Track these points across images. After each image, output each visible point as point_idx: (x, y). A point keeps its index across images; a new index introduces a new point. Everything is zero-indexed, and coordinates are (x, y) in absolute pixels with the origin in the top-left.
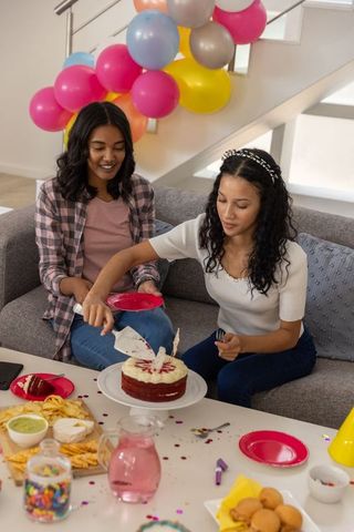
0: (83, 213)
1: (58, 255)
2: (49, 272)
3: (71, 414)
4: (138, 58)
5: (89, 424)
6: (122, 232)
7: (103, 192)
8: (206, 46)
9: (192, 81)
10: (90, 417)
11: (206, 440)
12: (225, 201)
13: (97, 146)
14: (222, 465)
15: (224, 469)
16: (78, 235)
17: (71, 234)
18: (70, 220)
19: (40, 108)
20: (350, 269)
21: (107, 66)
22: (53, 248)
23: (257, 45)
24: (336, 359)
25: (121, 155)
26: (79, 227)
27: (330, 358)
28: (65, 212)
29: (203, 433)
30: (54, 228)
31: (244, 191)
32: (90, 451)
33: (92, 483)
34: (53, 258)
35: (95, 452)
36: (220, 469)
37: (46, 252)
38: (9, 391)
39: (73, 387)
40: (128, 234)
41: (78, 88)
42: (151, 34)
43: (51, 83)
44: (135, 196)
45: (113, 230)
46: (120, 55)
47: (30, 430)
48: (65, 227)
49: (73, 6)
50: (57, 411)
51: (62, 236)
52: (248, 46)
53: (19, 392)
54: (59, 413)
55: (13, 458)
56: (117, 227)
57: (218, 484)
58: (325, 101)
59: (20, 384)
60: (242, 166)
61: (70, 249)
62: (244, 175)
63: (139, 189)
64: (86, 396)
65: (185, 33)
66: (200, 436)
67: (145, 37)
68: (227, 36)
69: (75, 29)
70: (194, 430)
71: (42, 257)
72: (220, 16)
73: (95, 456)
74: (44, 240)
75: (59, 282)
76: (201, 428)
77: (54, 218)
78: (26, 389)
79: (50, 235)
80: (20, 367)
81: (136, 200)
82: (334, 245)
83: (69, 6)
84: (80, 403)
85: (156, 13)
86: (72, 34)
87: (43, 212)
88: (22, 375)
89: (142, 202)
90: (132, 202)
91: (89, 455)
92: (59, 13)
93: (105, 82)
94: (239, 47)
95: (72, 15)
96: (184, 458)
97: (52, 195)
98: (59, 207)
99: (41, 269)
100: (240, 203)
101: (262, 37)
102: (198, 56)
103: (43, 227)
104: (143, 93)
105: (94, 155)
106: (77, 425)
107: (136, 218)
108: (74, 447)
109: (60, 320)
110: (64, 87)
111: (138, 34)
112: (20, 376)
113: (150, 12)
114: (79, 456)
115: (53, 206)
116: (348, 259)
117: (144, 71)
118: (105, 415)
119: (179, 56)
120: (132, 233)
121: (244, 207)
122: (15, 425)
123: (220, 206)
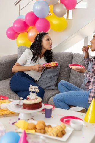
4: (37, 15)
19: (9, 32)
21: (28, 18)
23: (74, 10)
41: (20, 25)
42: (40, 7)
43: (12, 25)
46: (32, 14)
49: (20, 3)
52: (72, 10)
67: (38, 8)
69: (20, 9)
83: (18, 2)
86: (19, 11)
92: (16, 5)
93: (28, 23)
95: (19, 5)
101: (75, 7)
110: (16, 25)
111: (36, 7)
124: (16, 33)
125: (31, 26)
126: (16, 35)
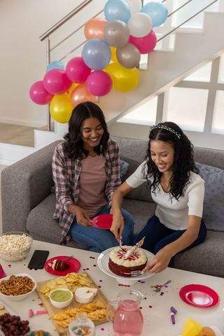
0: (80, 165)
1: (66, 187)
2: (62, 197)
3: (83, 283)
4: (89, 65)
5: (95, 290)
6: (101, 173)
7: (92, 152)
8: (126, 56)
9: (118, 75)
10: (93, 284)
11: (160, 293)
12: (155, 155)
13: (87, 130)
14: (173, 310)
15: (175, 313)
16: (77, 177)
17: (73, 176)
18: (72, 168)
19: (35, 92)
20: (221, 181)
21: (72, 69)
22: (63, 183)
23: (152, 53)
24: (216, 231)
25: (101, 132)
26: (77, 172)
27: (213, 230)
28: (69, 163)
29: (158, 288)
30: (64, 173)
31: (163, 148)
32: (98, 308)
33: (103, 329)
34: (64, 189)
35: (101, 309)
36: (172, 314)
37: (60, 186)
38: (44, 270)
39: (79, 264)
40: (105, 174)
41: (56, 82)
42: (96, 52)
43: (41, 79)
44: (109, 152)
45: (96, 172)
47: (63, 299)
48: (70, 172)
49: (50, 36)
50: (75, 282)
51: (68, 177)
52: (147, 55)
53: (49, 270)
54: (76, 284)
55: (55, 317)
56: (100, 171)
57: (174, 323)
58: (184, 80)
59: (50, 264)
60: (159, 134)
61: (72, 184)
62: (161, 138)
63: (111, 148)
64: (88, 269)
65: (114, 50)
66: (156, 291)
67: (93, 53)
68: (137, 50)
69: (51, 48)
70: (152, 287)
71: (57, 188)
72: (132, 40)
73: (102, 312)
74: (58, 179)
75: (68, 206)
76: (155, 285)
77: (63, 167)
78: (53, 267)
79: (62, 176)
80: (47, 253)
81: (109, 154)
82: (210, 167)
83: (47, 36)
84: (85, 275)
85: (97, 40)
86: (49, 51)
87: (57, 164)
88: (49, 258)
89: (112, 155)
90: (107, 156)
91: (98, 311)
92: (42, 40)
93: (71, 78)
94: (142, 55)
95: (49, 41)
96: (150, 307)
97: (62, 154)
98: (66, 161)
99: (57, 195)
100: (163, 154)
102: (121, 61)
103: (57, 171)
104: (92, 83)
105: (85, 135)
106: (88, 292)
107: (109, 164)
108: (89, 306)
109: (65, 221)
110: (49, 82)
111: (89, 52)
112: (48, 259)
113: (94, 40)
114: (93, 313)
115: (63, 160)
116: (219, 175)
117: (92, 71)
118: (101, 281)
119: (111, 62)
120: (107, 173)
121: (166, 156)
122: (54, 296)
123: (153, 158)
124: (47, 93)
125: (77, 83)
126: (48, 97)
